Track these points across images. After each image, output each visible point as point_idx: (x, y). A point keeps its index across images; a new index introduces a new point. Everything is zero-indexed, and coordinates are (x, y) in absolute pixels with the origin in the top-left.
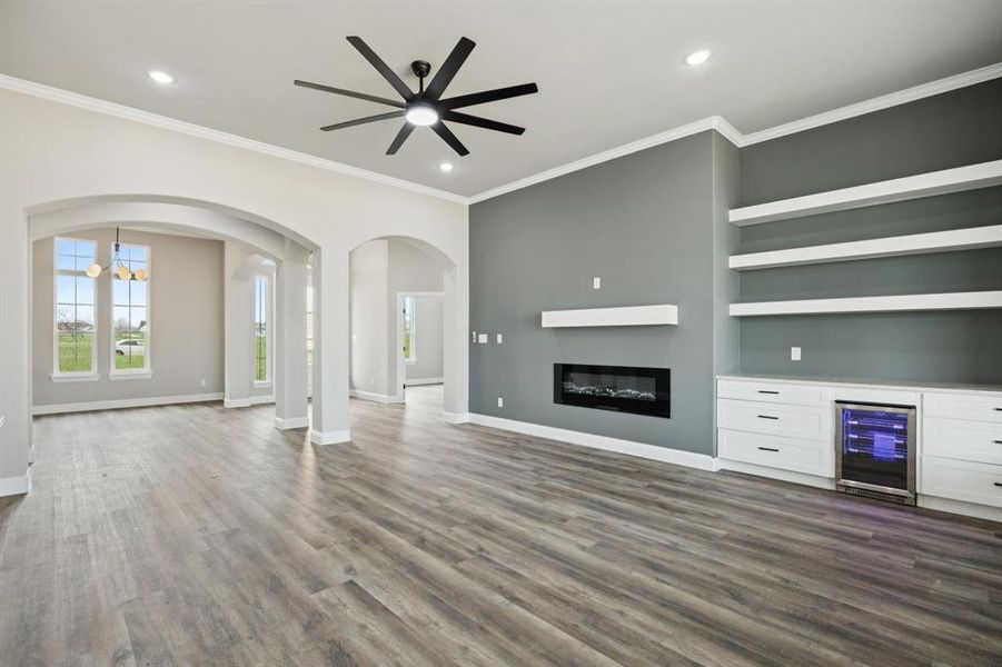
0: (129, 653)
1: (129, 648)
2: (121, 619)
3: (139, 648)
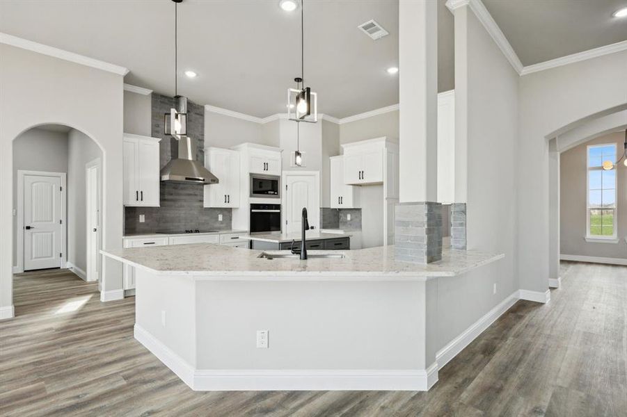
0: (542, 412)
1: (544, 410)
2: (550, 394)
3: (549, 411)
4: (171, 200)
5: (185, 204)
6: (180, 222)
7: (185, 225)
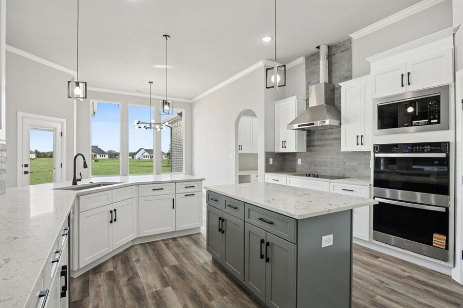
4: (320, 146)
5: (331, 148)
6: (326, 166)
7: (331, 170)
